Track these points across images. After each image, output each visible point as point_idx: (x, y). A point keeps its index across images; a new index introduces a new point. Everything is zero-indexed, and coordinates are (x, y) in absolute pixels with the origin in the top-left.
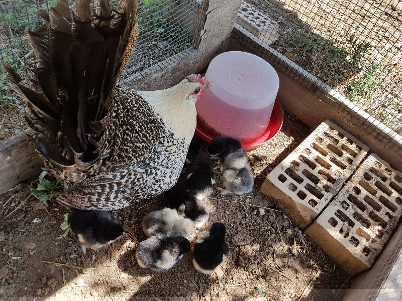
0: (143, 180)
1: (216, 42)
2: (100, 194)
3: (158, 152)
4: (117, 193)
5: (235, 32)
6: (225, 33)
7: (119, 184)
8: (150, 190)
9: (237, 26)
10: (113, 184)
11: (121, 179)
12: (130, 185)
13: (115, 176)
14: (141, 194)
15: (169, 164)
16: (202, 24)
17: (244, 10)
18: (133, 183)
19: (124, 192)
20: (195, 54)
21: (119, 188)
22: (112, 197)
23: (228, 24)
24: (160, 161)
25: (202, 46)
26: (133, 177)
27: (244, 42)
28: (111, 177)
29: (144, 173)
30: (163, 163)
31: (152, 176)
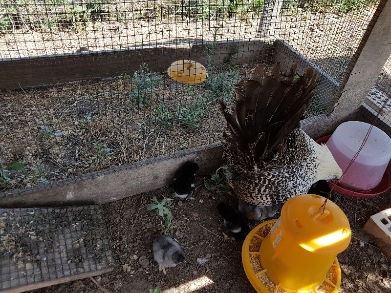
0: (285, 183)
1: (345, 114)
2: (256, 185)
3: (302, 166)
4: (266, 187)
5: (362, 108)
6: (354, 108)
7: (269, 181)
8: (288, 193)
9: (365, 105)
10: (266, 180)
11: (272, 178)
12: (276, 184)
13: (269, 174)
14: (280, 195)
15: (305, 178)
16: (337, 98)
17: (373, 94)
18: (279, 183)
19: (271, 188)
20: (327, 119)
21: (269, 184)
22: (263, 189)
23: (358, 102)
24: (301, 173)
25: (333, 115)
26: (281, 179)
27: (368, 117)
28: (266, 174)
29: (288, 178)
30: (303, 176)
31: (292, 182)
